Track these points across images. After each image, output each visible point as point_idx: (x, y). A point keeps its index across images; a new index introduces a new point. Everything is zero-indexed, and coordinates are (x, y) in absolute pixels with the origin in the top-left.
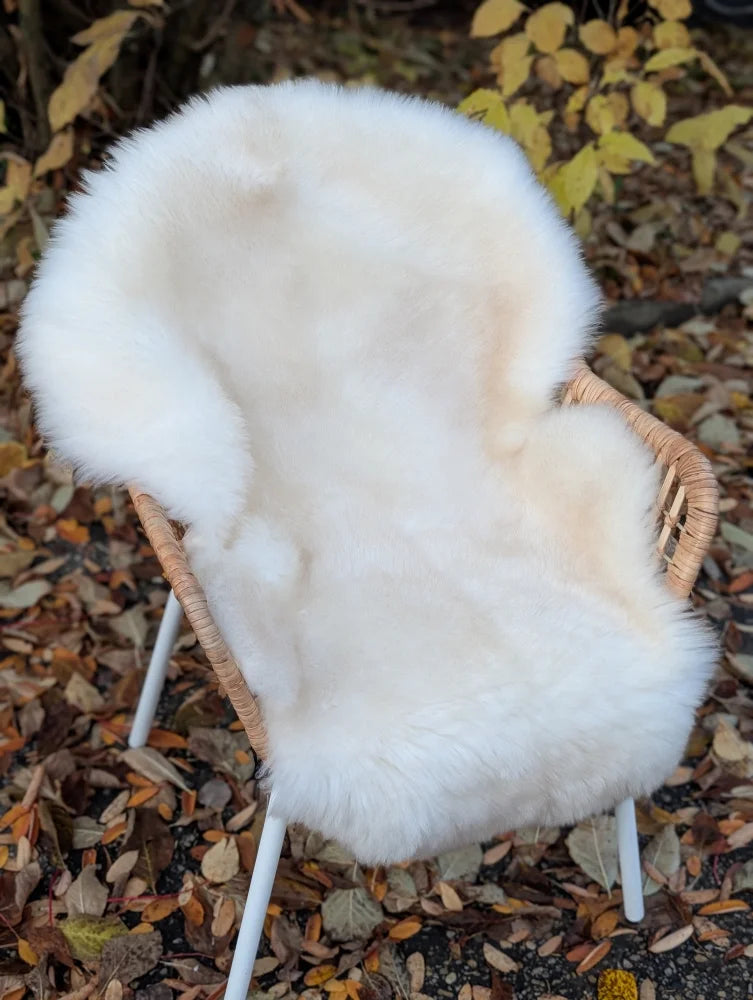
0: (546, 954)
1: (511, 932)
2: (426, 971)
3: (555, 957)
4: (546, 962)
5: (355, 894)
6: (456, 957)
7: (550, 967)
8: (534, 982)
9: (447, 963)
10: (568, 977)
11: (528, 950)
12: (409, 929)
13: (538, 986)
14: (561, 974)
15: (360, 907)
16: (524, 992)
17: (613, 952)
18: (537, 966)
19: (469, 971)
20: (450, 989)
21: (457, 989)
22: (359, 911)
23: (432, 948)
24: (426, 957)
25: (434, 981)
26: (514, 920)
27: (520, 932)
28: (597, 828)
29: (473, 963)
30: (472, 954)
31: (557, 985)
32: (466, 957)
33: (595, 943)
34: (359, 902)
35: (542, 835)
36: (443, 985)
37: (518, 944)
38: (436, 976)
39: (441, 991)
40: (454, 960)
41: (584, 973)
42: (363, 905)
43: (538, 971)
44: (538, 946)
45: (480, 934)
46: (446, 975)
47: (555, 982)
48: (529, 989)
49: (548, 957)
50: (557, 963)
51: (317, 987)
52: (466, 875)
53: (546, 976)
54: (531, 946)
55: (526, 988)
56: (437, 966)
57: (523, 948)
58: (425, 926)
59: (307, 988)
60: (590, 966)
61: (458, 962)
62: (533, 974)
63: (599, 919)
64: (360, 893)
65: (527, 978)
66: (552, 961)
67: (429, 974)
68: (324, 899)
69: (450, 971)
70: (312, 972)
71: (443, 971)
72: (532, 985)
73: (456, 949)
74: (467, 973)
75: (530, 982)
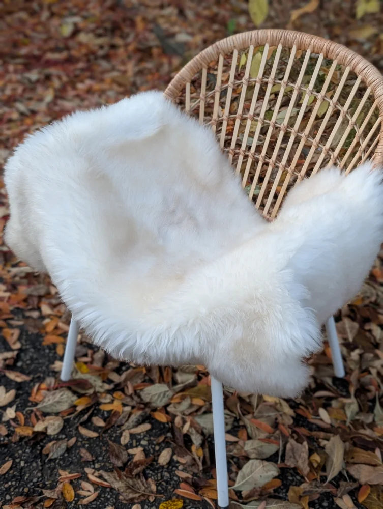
0: (178, 475)
1: (183, 457)
2: (143, 432)
3: (179, 479)
4: (174, 476)
5: (168, 391)
6: (157, 440)
7: (172, 479)
8: (159, 475)
9: (152, 438)
10: (169, 487)
11: (177, 467)
12: (161, 417)
13: (158, 477)
14: (170, 484)
15: (162, 395)
16: (151, 472)
17: (196, 503)
18: (169, 473)
19: (152, 448)
20: (138, 444)
21: (139, 447)
22: (159, 396)
23: (157, 430)
24: (150, 430)
25: (139, 437)
26: (190, 455)
27: (185, 460)
28: (264, 466)
29: (157, 448)
30: (162, 446)
31: (163, 485)
32: (159, 444)
33: (197, 493)
34: (164, 394)
35: (252, 451)
36: (139, 441)
37: (178, 462)
38: (142, 437)
39: (134, 441)
40: (155, 440)
41: (176, 494)
42: (164, 396)
43: (166, 474)
44: (182, 471)
45: (175, 445)
46: (145, 440)
47: (163, 483)
48: (153, 474)
49: (177, 476)
50: (176, 481)
51: (113, 397)
52: (206, 428)
53: (165, 478)
54: (180, 467)
55: (153, 472)
56: (148, 436)
57: (178, 465)
58: (168, 423)
59: (112, 395)
60: (182, 495)
61: (155, 442)
62: (163, 473)
63: (214, 491)
64: (170, 394)
65: (160, 471)
66: (176, 478)
67: (142, 434)
68: (160, 382)
69: (148, 441)
70: (119, 393)
71: (146, 438)
72: (157, 474)
73: (161, 439)
74: (150, 447)
75: (158, 473)
